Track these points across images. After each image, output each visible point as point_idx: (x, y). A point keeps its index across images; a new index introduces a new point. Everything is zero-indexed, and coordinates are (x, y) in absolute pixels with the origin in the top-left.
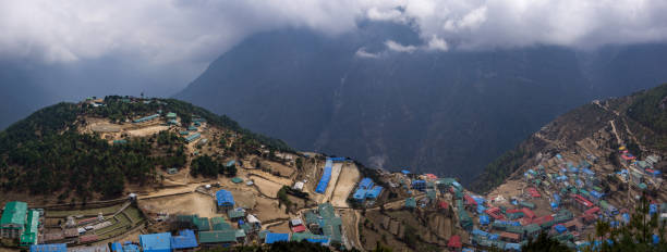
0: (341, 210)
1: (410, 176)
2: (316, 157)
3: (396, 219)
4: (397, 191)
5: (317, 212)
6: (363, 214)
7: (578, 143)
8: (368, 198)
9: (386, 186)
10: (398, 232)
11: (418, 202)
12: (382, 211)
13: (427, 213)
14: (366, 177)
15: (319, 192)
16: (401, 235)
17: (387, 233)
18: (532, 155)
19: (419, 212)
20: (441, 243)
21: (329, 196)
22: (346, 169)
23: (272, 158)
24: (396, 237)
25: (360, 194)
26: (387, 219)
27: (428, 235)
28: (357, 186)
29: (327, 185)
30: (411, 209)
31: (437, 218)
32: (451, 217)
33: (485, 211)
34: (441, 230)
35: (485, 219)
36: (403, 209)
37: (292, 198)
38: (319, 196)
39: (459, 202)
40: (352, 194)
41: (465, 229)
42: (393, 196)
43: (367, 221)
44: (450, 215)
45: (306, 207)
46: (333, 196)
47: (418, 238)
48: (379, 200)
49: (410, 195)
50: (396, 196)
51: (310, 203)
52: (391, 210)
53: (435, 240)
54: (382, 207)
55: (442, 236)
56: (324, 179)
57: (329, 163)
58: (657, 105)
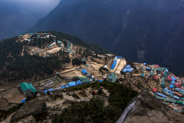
0: (118, 75)
1: (146, 65)
2: (112, 56)
3: (135, 79)
4: (139, 70)
5: (111, 75)
6: (125, 76)
8: (127, 72)
9: (135, 68)
10: (135, 83)
11: (146, 75)
12: (131, 76)
13: (148, 79)
14: (128, 64)
15: (112, 69)
16: (136, 84)
17: (131, 83)
19: (145, 78)
20: (150, 89)
21: (115, 70)
22: (122, 61)
23: (97, 57)
24: (134, 84)
25: (125, 70)
26: (133, 79)
27: (146, 86)
28: (124, 68)
29: (115, 66)
30: (142, 77)
31: (152, 82)
32: (157, 82)
33: (174, 84)
34: (152, 85)
35: (172, 86)
36: (139, 76)
37: (103, 71)
38: (112, 70)
39: (163, 78)
40: (122, 70)
41: (162, 87)
42: (137, 72)
43: (125, 79)
44: (157, 81)
45: (107, 73)
46: (116, 70)
47: (142, 86)
48: (131, 73)
49: (144, 72)
50: (138, 72)
51: (108, 72)
52: (135, 76)
53: (148, 88)
54: (131, 75)
55: (151, 87)
56: (114, 65)
57: (116, 58)
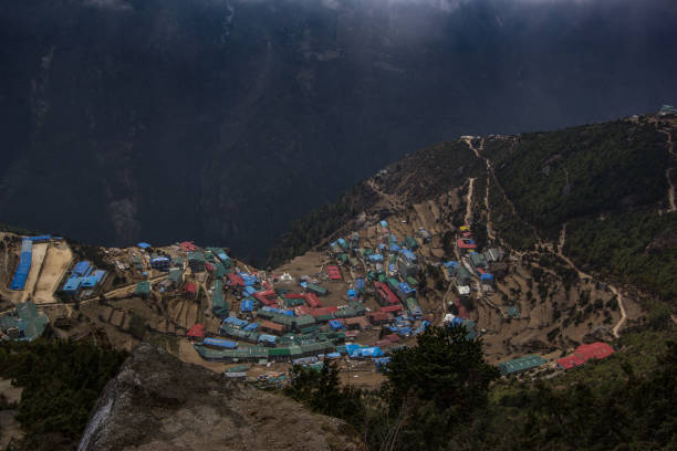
0: (47, 307)
1: (149, 251)
2: (7, 238)
3: (120, 309)
4: (127, 274)
5: (16, 314)
6: (76, 308)
7: (416, 206)
8: (83, 288)
9: (111, 269)
10: (122, 323)
11: (155, 286)
12: (103, 302)
13: (165, 299)
14: (82, 259)
15: (14, 289)
16: (126, 326)
17: (107, 325)
18: (355, 214)
19: (155, 298)
20: (180, 332)
21: (31, 291)
22: (54, 251)
24: (119, 329)
25: (73, 283)
26: (109, 310)
27: (164, 323)
28: (69, 274)
29: (27, 277)
30: (143, 296)
31: (180, 304)
32: (199, 302)
33: (254, 295)
34: (182, 318)
35: (247, 305)
36: (131, 296)
38: (16, 294)
39: (216, 285)
40: (62, 284)
41: (218, 316)
42: (119, 281)
43: (80, 315)
44: (199, 299)
46: (36, 289)
47: (149, 328)
48: (99, 288)
49: (146, 277)
50: (124, 280)
51: (4, 305)
52: (115, 299)
53: (171, 328)
54: (101, 296)
55: (181, 324)
56: (22, 271)
57: (27, 244)
58: (539, 169)
